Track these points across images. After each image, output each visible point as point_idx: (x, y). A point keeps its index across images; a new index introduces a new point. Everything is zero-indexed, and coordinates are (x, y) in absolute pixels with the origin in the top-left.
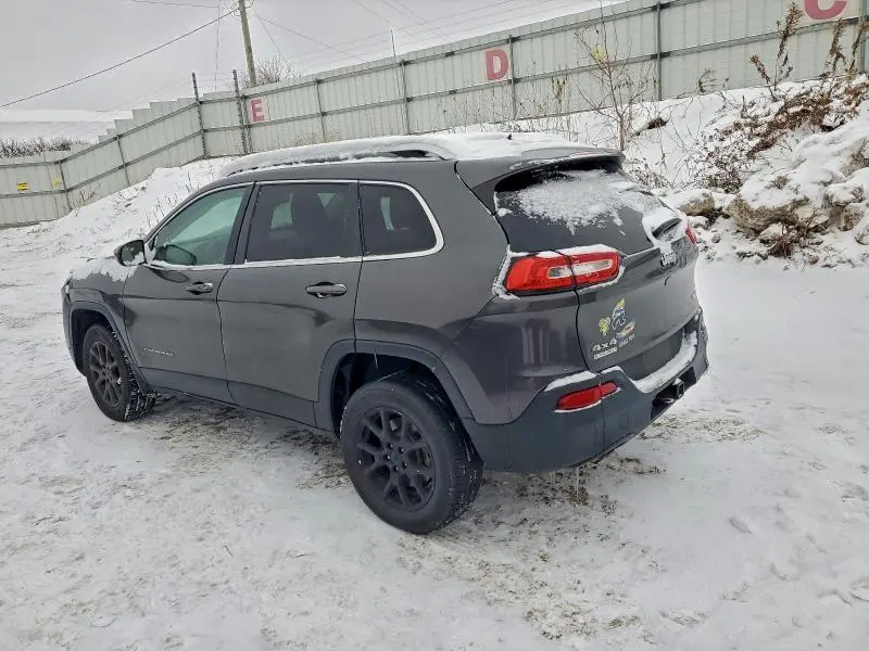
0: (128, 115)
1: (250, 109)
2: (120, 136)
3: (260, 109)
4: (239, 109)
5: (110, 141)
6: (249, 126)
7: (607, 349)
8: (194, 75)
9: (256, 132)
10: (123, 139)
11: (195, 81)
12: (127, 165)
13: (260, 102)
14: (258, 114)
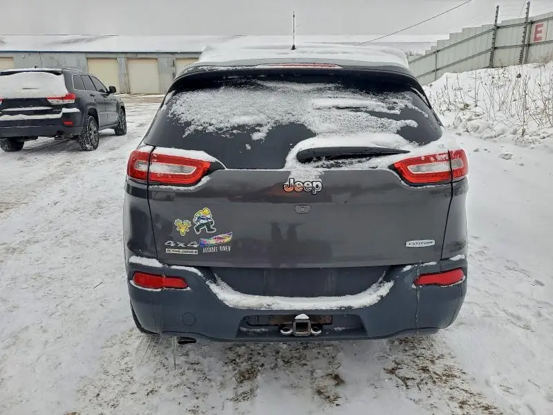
0: (447, 37)
1: (533, 31)
2: (438, 51)
3: (541, 32)
4: (525, 32)
5: (431, 54)
6: (529, 45)
7: (181, 248)
8: (498, 7)
9: (532, 49)
10: (440, 53)
11: (497, 12)
12: (437, 70)
13: (542, 25)
14: (538, 35)
